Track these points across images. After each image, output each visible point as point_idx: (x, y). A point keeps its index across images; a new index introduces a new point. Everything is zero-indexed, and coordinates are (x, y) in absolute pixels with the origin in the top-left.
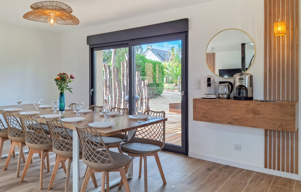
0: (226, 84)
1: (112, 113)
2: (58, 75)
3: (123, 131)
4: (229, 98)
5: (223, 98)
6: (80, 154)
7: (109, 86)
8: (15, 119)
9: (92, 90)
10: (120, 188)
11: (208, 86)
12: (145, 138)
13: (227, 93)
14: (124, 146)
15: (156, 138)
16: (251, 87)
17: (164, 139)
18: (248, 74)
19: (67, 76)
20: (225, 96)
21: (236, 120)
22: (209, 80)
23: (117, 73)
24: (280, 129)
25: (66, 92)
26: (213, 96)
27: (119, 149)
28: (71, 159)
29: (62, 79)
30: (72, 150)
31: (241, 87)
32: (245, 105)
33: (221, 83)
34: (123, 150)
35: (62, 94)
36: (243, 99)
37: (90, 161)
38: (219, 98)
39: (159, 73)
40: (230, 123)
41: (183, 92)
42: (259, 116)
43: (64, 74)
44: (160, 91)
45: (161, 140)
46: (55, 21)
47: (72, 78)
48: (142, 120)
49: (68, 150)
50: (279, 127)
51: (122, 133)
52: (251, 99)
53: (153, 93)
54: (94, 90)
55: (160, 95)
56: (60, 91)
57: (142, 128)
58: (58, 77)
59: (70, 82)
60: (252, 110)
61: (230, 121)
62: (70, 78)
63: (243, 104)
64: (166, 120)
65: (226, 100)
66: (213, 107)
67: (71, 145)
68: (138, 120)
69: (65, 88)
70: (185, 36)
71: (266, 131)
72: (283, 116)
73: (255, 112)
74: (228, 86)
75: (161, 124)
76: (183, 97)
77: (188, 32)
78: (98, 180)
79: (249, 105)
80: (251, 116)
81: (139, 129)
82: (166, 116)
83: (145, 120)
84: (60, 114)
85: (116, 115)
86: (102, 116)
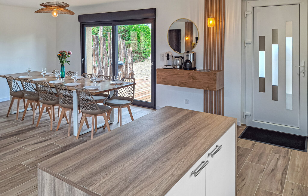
0: (179, 58)
1: (99, 80)
2: (59, 52)
3: (105, 91)
4: (181, 68)
5: (177, 68)
6: (78, 106)
7: (97, 54)
8: (31, 84)
9: (83, 59)
10: (104, 129)
11: (167, 60)
12: (122, 96)
13: (180, 64)
14: (107, 101)
15: (129, 96)
16: (194, 61)
17: (133, 97)
18: (193, 52)
19: (66, 53)
20: (178, 67)
21: (182, 83)
22: (168, 55)
23: (104, 42)
24: (207, 89)
25: (65, 64)
26: (170, 67)
27: (104, 103)
28: (72, 109)
29: (62, 56)
30: (73, 104)
31: (187, 61)
32: (187, 73)
33: (176, 57)
34: (106, 104)
35: (62, 66)
36: (188, 69)
37: (85, 109)
38: (175, 68)
39: (146, 37)
40: (179, 85)
41: (152, 63)
42: (196, 81)
43: (64, 51)
44: (147, 55)
45: (132, 97)
46: (57, 13)
47: (70, 54)
48: (118, 84)
49: (70, 103)
50: (207, 88)
51: (104, 93)
52: (195, 68)
53: (140, 56)
54: (84, 59)
55: (147, 59)
56: (61, 64)
57: (122, 89)
58: (59, 54)
59: (68, 57)
60: (192, 76)
61: (179, 84)
62: (68, 54)
63: (187, 72)
64: (135, 84)
65: (179, 70)
66: (169, 75)
67: (72, 101)
68: (116, 84)
69: (65, 62)
70: (153, 21)
71: (205, 91)
72: (209, 81)
73: (194, 78)
74: (181, 59)
75: (132, 87)
76: (152, 66)
77: (155, 18)
78: (90, 125)
79: (190, 73)
80: (191, 80)
81: (120, 89)
82: (136, 82)
83: (120, 84)
84: (62, 81)
85: (101, 81)
86: (92, 82)
